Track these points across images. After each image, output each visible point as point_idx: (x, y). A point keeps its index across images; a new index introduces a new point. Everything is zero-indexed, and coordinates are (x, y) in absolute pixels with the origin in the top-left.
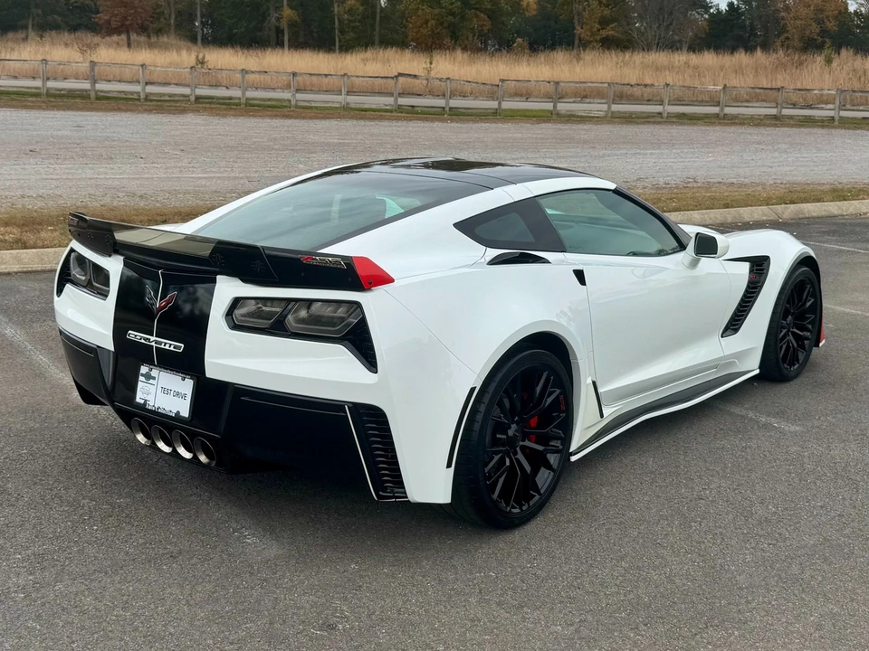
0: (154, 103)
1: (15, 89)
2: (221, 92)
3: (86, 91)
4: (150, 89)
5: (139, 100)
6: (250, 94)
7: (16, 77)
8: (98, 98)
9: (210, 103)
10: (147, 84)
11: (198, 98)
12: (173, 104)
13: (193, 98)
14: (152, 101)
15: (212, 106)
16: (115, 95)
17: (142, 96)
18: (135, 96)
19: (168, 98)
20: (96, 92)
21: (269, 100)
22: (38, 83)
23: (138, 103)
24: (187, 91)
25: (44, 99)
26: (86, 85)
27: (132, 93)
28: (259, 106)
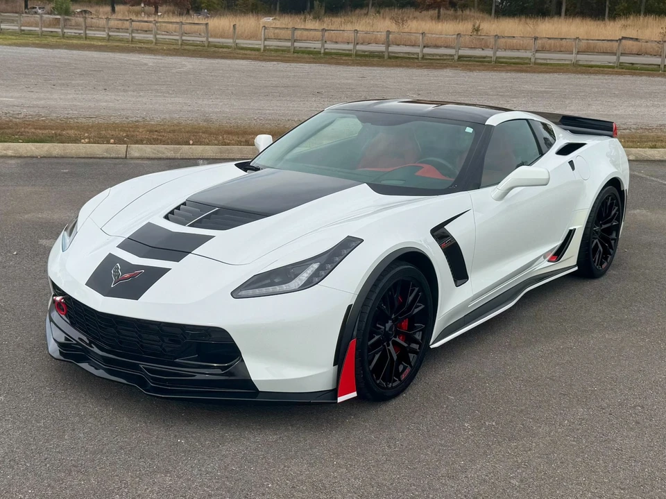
0: (428, 61)
1: (335, 51)
2: (478, 53)
3: (382, 52)
4: (426, 51)
5: (417, 59)
6: (500, 54)
7: (336, 43)
8: (390, 58)
9: (469, 61)
10: (424, 47)
11: (460, 57)
12: (441, 62)
13: (456, 57)
14: (427, 59)
15: (470, 63)
16: (401, 55)
17: (420, 56)
18: (415, 56)
19: (439, 58)
20: (389, 53)
21: (514, 58)
22: (350, 47)
23: (416, 61)
24: (452, 52)
25: (353, 58)
26: (382, 48)
27: (413, 54)
28: (506, 63)
